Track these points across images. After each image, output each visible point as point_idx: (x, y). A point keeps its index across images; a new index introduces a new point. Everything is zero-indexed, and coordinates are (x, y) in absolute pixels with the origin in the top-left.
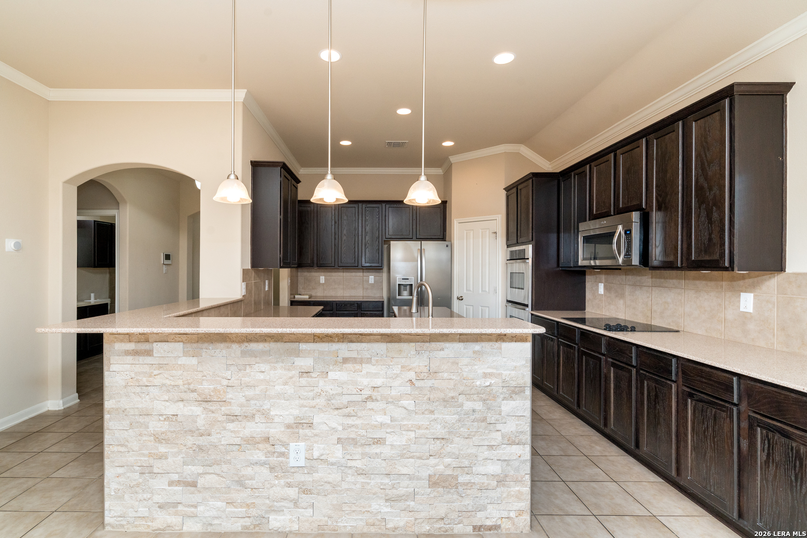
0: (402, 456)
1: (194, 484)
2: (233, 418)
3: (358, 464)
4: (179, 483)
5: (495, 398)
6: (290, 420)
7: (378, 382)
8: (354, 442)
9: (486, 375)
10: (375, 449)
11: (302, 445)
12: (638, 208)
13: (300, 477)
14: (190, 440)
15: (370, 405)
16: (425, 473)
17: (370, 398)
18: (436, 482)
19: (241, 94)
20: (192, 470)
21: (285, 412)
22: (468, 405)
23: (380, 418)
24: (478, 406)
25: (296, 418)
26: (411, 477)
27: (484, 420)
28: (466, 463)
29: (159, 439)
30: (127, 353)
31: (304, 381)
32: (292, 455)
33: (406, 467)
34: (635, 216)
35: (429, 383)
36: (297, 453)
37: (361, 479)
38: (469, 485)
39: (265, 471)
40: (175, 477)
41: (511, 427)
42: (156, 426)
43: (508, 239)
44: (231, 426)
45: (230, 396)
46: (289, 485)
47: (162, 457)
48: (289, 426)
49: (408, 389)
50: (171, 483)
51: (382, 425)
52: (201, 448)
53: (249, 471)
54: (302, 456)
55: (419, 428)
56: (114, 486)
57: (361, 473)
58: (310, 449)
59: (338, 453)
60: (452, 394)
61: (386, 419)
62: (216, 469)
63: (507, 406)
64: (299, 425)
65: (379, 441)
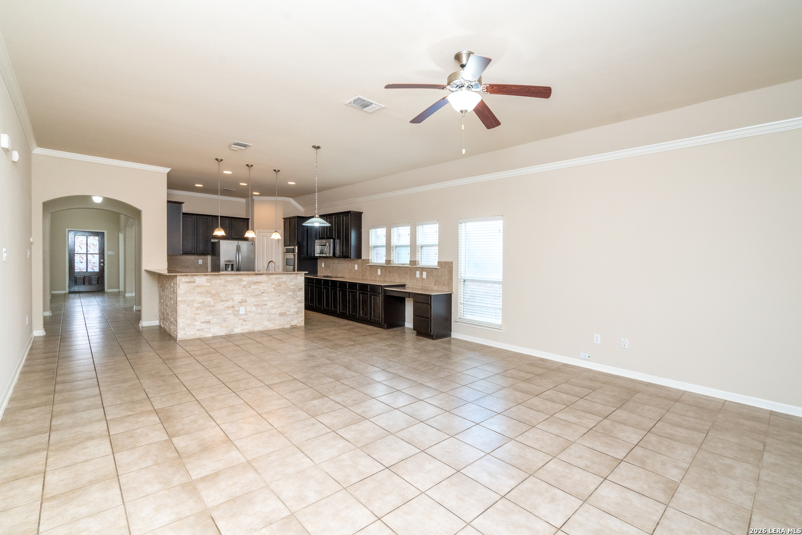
0: (272, 308)
1: (209, 322)
2: (222, 301)
3: (260, 311)
4: (204, 322)
5: (295, 291)
6: (240, 300)
7: (265, 288)
8: (258, 305)
9: (293, 285)
10: (264, 307)
11: (244, 308)
12: (332, 238)
13: (243, 317)
14: (208, 309)
15: (263, 294)
16: (278, 312)
17: (263, 293)
18: (281, 315)
19: (168, 170)
20: (208, 318)
21: (238, 298)
22: (289, 293)
23: (266, 298)
24: (291, 293)
25: (242, 300)
26: (274, 314)
27: (293, 297)
28: (288, 309)
29: (197, 308)
30: (186, 282)
31: (244, 289)
32: (241, 310)
33: (273, 311)
34: (332, 240)
35: (279, 288)
36: (242, 310)
37: (260, 316)
38: (289, 315)
39: (232, 316)
40: (203, 321)
41: (299, 299)
42: (196, 305)
43: (285, 243)
44: (221, 303)
45: (221, 294)
46: (240, 319)
47: (199, 314)
48: (240, 302)
49: (273, 290)
50: (201, 323)
51: (267, 300)
52: (211, 311)
53: (227, 316)
54: (244, 310)
55: (276, 300)
56: (181, 325)
57: (260, 314)
58: (246, 308)
59: (254, 309)
60: (284, 291)
61: (268, 299)
62: (217, 317)
63: (299, 293)
64: (242, 302)
65: (266, 305)
